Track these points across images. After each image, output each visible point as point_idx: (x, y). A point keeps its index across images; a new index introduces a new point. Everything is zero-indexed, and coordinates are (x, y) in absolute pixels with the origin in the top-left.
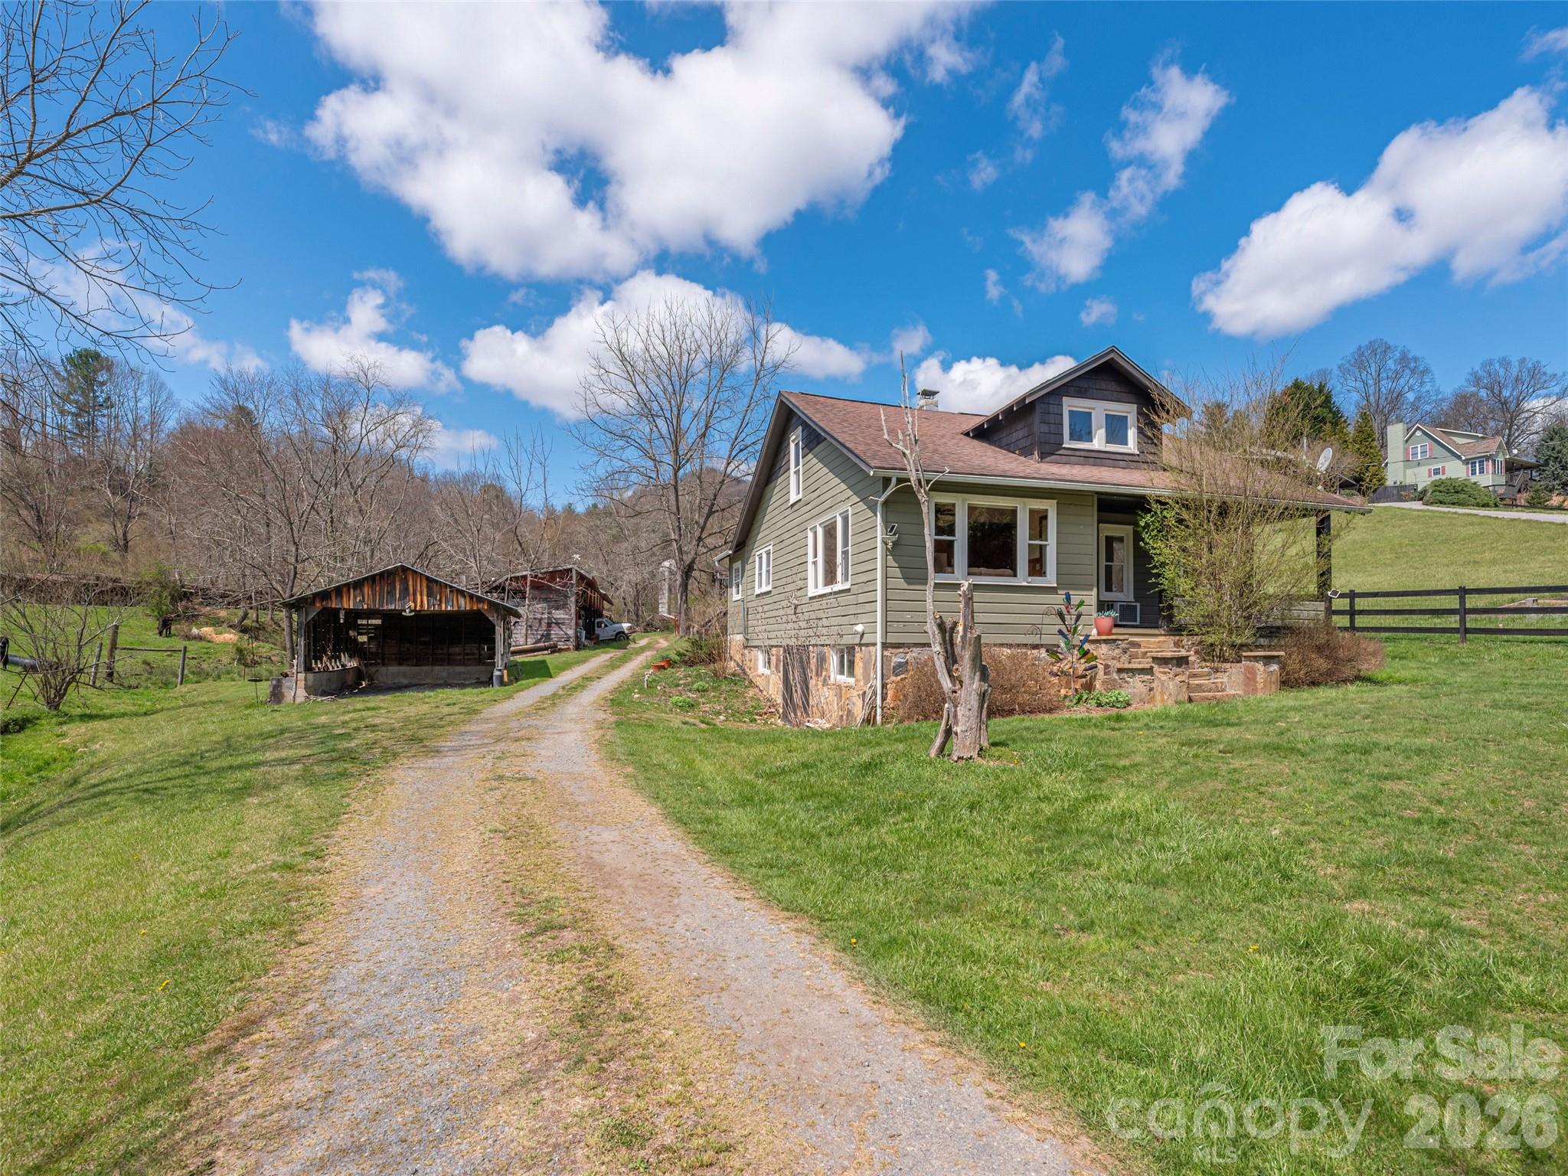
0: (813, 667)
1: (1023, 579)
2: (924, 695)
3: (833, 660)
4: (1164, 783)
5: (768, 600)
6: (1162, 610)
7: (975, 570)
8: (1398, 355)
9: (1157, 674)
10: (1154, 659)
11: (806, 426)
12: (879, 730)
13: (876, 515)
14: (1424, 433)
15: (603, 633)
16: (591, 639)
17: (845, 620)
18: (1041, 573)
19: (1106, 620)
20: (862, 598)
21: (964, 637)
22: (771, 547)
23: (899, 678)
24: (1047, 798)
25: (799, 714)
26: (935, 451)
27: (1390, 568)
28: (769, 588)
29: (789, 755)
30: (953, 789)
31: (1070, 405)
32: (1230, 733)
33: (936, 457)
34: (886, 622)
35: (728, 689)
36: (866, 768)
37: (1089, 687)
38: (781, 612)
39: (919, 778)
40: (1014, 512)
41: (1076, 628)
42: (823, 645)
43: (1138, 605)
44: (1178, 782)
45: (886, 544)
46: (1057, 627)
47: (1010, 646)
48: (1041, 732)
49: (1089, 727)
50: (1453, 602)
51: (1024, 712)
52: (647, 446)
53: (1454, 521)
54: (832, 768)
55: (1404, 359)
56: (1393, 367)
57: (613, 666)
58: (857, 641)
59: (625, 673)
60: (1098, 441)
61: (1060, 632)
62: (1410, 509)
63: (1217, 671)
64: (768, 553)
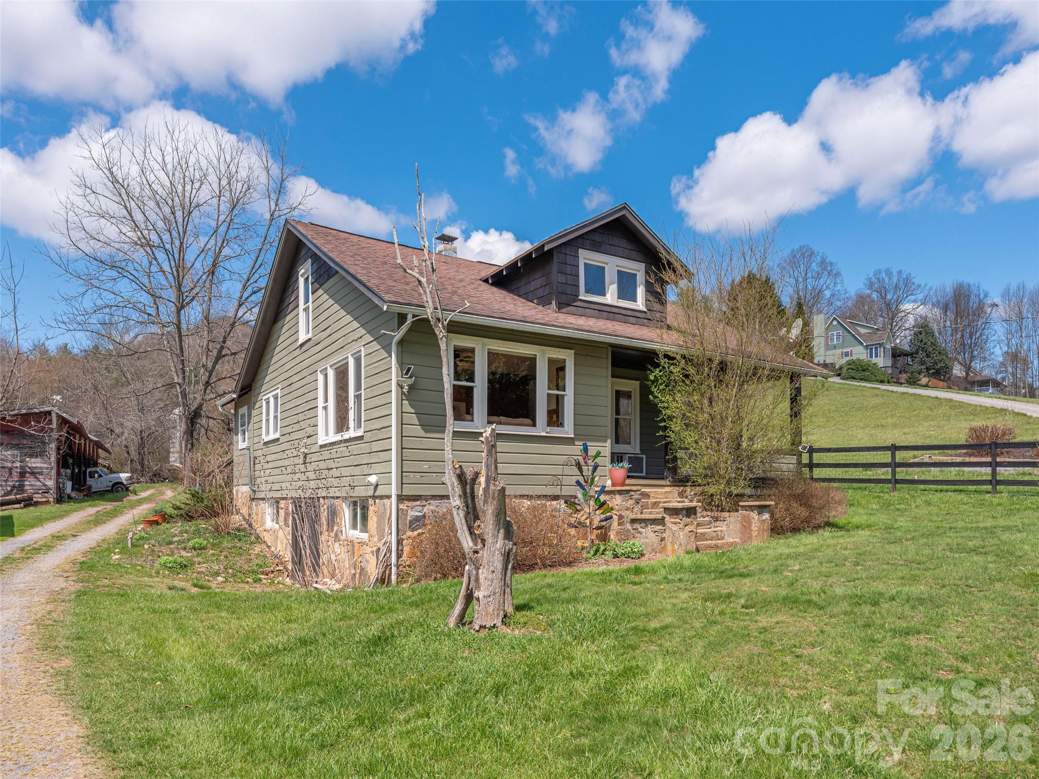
0: (324, 520)
1: (541, 428)
2: (442, 550)
3: (346, 513)
4: (699, 648)
5: (274, 448)
6: (668, 461)
7: (495, 418)
8: (819, 259)
9: (669, 525)
10: (666, 509)
11: (316, 258)
12: (393, 592)
13: (390, 356)
14: (839, 322)
15: (95, 484)
16: (80, 491)
17: (357, 470)
18: (560, 424)
19: (620, 471)
20: (376, 446)
21: (486, 489)
22: (278, 391)
23: (416, 533)
24: (581, 674)
25: (308, 573)
26: (454, 293)
27: (823, 430)
28: (277, 435)
29: (286, 627)
30: (475, 667)
31: (586, 257)
32: (747, 585)
33: (455, 298)
34: (402, 472)
35: (230, 545)
36: (375, 644)
37: (604, 538)
38: (286, 463)
39: (436, 654)
40: (533, 360)
41: (593, 479)
42: (333, 498)
43: (644, 457)
44: (714, 646)
45: (402, 387)
46: (575, 479)
47: (529, 497)
48: (565, 590)
49: (610, 581)
50: (886, 457)
51: (545, 566)
52: (145, 280)
53: (864, 393)
54: (334, 645)
55: (823, 263)
56: (816, 269)
57: (97, 521)
58: (371, 493)
59: (110, 529)
60: (611, 297)
61: (578, 483)
62: (833, 382)
63: (717, 519)
64: (276, 398)
